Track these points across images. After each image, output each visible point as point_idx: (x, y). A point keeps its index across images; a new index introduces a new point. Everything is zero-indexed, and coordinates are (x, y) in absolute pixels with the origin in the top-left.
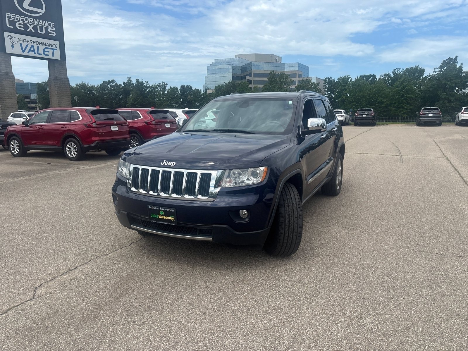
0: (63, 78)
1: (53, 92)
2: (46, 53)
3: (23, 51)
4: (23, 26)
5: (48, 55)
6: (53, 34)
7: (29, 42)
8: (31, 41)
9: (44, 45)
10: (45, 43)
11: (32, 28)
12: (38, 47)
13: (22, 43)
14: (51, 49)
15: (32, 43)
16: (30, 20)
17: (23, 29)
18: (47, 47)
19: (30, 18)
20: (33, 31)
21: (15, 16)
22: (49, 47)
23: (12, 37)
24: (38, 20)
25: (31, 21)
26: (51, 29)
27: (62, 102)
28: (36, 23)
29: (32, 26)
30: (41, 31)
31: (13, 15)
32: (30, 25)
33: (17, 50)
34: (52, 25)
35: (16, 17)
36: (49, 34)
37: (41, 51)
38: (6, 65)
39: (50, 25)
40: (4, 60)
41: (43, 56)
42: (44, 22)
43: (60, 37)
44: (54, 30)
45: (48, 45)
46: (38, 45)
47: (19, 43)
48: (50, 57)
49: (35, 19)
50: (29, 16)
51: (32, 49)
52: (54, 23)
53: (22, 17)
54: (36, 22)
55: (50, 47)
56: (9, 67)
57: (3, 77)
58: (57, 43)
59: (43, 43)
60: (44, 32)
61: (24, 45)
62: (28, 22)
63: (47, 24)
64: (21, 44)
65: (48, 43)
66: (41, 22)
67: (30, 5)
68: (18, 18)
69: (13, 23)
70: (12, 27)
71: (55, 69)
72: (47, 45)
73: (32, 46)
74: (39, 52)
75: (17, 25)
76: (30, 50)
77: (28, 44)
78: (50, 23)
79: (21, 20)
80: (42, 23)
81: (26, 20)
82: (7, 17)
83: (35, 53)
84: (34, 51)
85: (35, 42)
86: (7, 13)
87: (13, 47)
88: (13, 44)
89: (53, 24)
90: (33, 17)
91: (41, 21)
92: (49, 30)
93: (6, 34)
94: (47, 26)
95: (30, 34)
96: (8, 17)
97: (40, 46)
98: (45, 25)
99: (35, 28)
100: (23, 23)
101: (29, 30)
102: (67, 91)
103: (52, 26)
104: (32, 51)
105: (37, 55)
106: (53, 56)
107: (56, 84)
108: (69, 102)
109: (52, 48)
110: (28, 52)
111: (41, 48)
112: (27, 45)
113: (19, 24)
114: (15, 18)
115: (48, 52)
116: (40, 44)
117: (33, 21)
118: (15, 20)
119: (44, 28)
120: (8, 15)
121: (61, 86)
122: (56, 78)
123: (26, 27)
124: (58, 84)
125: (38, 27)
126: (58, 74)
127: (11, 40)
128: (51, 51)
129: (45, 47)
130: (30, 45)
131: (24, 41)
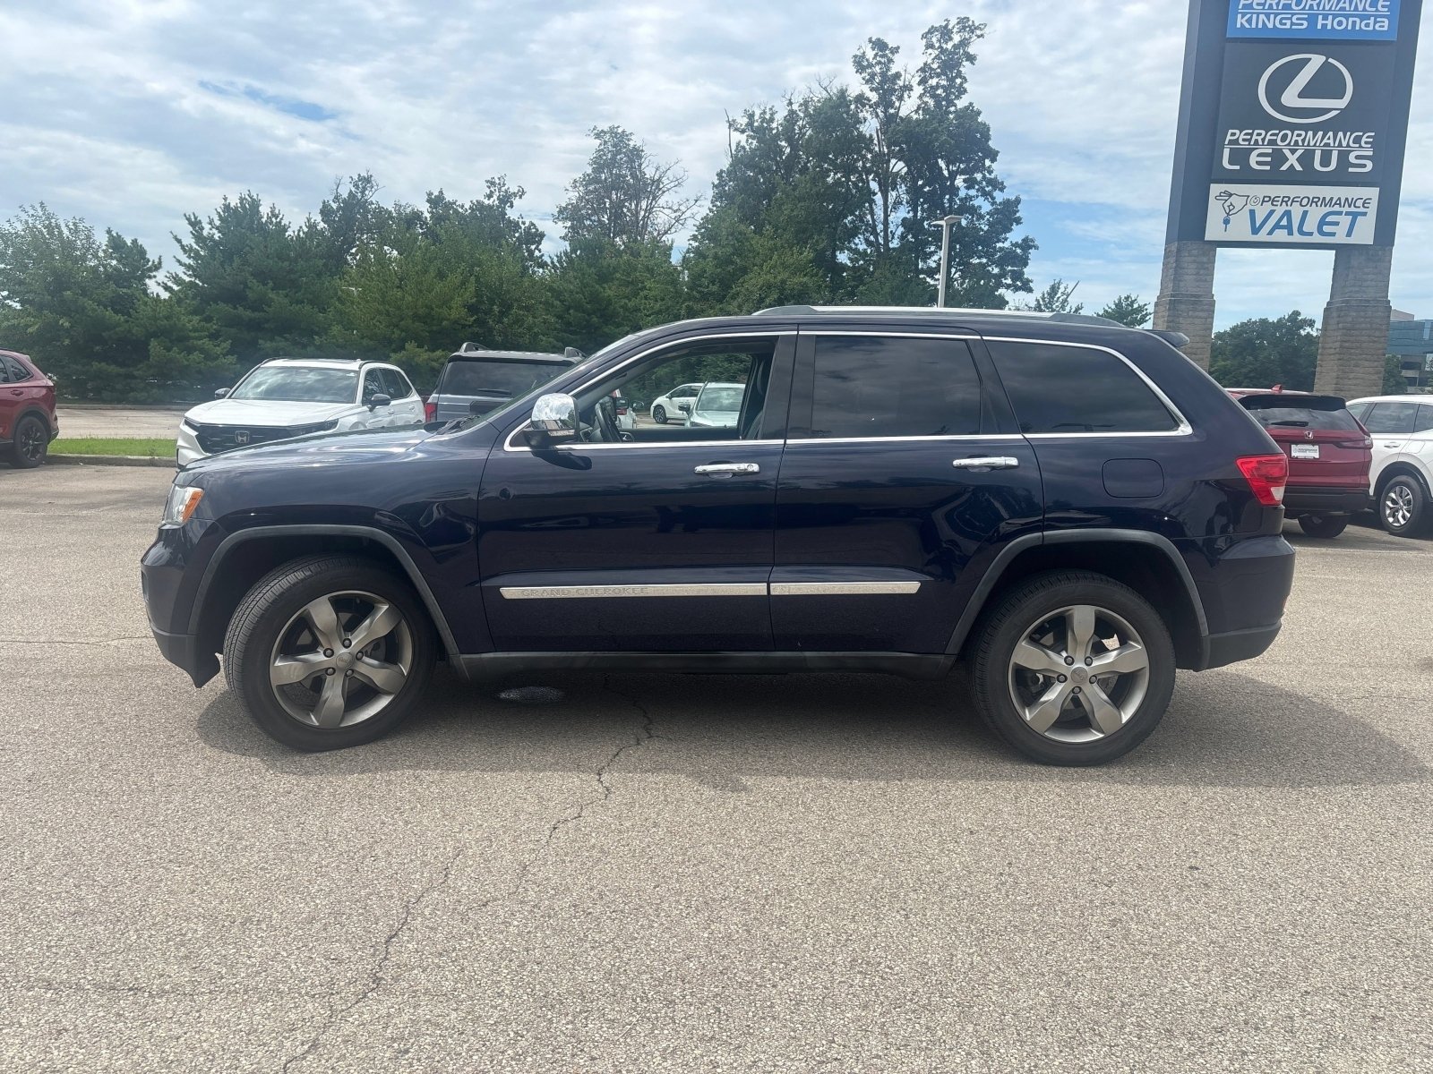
0: (1368, 301)
1: (1331, 345)
2: (1326, 229)
3: (1255, 231)
4: (1269, 159)
5: (1333, 234)
6: (1364, 166)
7: (1279, 203)
8: (1286, 199)
9: (1325, 206)
10: (1332, 199)
11: (1297, 159)
12: (1305, 213)
13: (1258, 208)
14: (1347, 214)
15: (1289, 203)
16: (1295, 138)
17: (1268, 168)
18: (1337, 208)
19: (1296, 132)
20: (1298, 168)
21: (1251, 134)
22: (1341, 209)
23: (1231, 195)
24: (1320, 133)
26: (1361, 154)
27: (1352, 376)
28: (1312, 144)
29: (1299, 153)
30: (1326, 161)
31: (1246, 134)
32: (1293, 152)
33: (1241, 230)
34: (1364, 139)
35: (1255, 137)
36: (1351, 170)
37: (1311, 225)
38: (1198, 274)
39: (1357, 140)
40: (1194, 262)
41: (1317, 238)
42: (1341, 134)
43: (1387, 174)
44: (1371, 153)
45: (1340, 204)
46: (1305, 209)
47: (1249, 207)
48: (1341, 238)
49: (1310, 133)
50: (1293, 127)
51: (1284, 222)
52: (1373, 134)
53: (1272, 135)
54: (1314, 140)
55: (1346, 209)
56: (1206, 281)
57: (1183, 307)
58: (1373, 193)
59: (1324, 198)
60: (1333, 166)
61: (1261, 213)
62: (1289, 144)
63: (1345, 139)
64: (1252, 213)
65: (1339, 199)
66: (1329, 139)
67: (1301, 95)
68: (1260, 138)
69: (1240, 156)
70: (1238, 167)
71: (1347, 275)
72: (1336, 204)
73: (1288, 214)
74: (1305, 229)
75: (1253, 159)
76: (1277, 226)
77: (1274, 208)
78: (1361, 134)
79: (1266, 143)
80: (1331, 141)
81: (1284, 138)
82: (1226, 143)
83: (1291, 233)
84: (1289, 228)
85: (1299, 200)
86: (1231, 131)
87: (1226, 222)
88: (1228, 214)
90: (1306, 128)
91: (1331, 134)
92: (1352, 158)
93: (1215, 189)
94: (1348, 146)
95: (1291, 178)
96: (1231, 142)
97: (1312, 209)
98: (1340, 145)
99: (1306, 158)
100: (1270, 151)
101: (1284, 168)
102: (1376, 339)
103: (1366, 143)
104: (1283, 227)
105: (1297, 238)
106: (1349, 234)
107: (1339, 319)
108: (1373, 377)
109: (1353, 209)
110: (1270, 233)
111: (1316, 213)
112: (1272, 212)
113: (1259, 155)
114: (1249, 140)
115: (1337, 224)
116: (1314, 204)
117: (1303, 141)
118: (1249, 144)
119: (1335, 155)
120: (1233, 134)
121: (1357, 326)
122: (1347, 301)
123: (1278, 157)
124: (1350, 319)
125: (1318, 154)
126: (1357, 289)
127: (1228, 203)
128: (1345, 221)
129: (1328, 209)
130: (1280, 210)
131: (1263, 201)
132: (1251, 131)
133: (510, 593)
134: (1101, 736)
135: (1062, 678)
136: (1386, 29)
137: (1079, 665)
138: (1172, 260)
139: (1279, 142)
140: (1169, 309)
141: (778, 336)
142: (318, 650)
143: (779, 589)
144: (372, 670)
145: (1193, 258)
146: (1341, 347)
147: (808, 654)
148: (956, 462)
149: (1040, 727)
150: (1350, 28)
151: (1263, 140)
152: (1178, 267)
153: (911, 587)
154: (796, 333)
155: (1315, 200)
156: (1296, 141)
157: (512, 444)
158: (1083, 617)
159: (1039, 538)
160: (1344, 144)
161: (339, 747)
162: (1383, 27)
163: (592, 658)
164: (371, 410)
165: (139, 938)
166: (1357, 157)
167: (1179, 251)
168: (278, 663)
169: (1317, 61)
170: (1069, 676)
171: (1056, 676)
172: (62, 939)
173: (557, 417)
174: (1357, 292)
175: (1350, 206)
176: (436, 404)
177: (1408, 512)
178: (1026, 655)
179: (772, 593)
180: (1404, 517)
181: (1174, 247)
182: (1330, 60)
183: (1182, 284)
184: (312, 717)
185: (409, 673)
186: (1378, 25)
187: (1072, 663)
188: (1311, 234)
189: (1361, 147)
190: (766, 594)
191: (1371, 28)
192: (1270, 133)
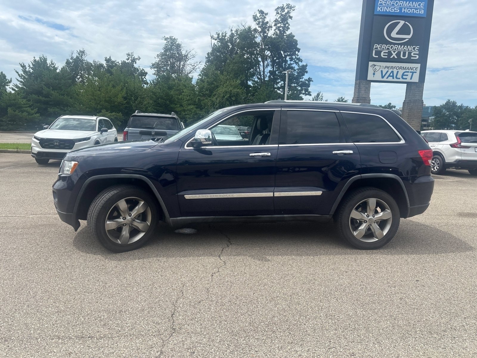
0: (417, 100)
1: (405, 114)
2: (404, 77)
3: (383, 77)
4: (387, 54)
5: (406, 79)
6: (416, 57)
7: (390, 68)
8: (392, 67)
9: (404, 70)
10: (406, 67)
11: (392, 54)
12: (398, 72)
14: (411, 72)
15: (393, 68)
16: (395, 47)
17: (386, 57)
19: (395, 46)
20: (396, 57)
21: (382, 46)
23: (375, 66)
24: (403, 46)
29: (396, 52)
30: (404, 55)
31: (380, 46)
32: (394, 52)
33: (378, 77)
34: (416, 48)
35: (383, 47)
36: (412, 58)
37: (399, 76)
38: (365, 91)
39: (414, 49)
40: (364, 87)
41: (401, 80)
42: (409, 46)
43: (423, 60)
44: (418, 53)
46: (398, 70)
47: (381, 69)
48: (408, 80)
49: (400, 46)
50: (394, 44)
51: (391, 75)
52: (419, 47)
54: (401, 48)
55: (410, 71)
56: (368, 93)
57: (361, 101)
58: (418, 66)
59: (404, 67)
60: (406, 57)
61: (384, 72)
62: (393, 50)
63: (410, 48)
64: (382, 71)
65: (408, 67)
66: (405, 48)
67: (397, 34)
69: (378, 53)
70: (377, 57)
72: (407, 69)
73: (392, 72)
74: (398, 77)
75: (382, 54)
76: (389, 76)
77: (388, 70)
79: (386, 49)
80: (406, 49)
81: (391, 48)
82: (374, 48)
83: (393, 78)
84: (393, 76)
85: (396, 67)
87: (374, 74)
88: (374, 72)
90: (398, 44)
91: (406, 46)
92: (412, 54)
93: (371, 63)
94: (411, 50)
95: (394, 61)
96: (376, 48)
97: (400, 70)
98: (409, 50)
99: (398, 54)
100: (387, 52)
101: (392, 57)
102: (419, 112)
103: (417, 49)
104: (391, 76)
105: (395, 80)
106: (411, 79)
107: (408, 106)
108: (418, 124)
109: (412, 71)
110: (387, 78)
111: (401, 72)
112: (388, 71)
113: (384, 53)
114: (381, 48)
115: (407, 75)
117: (397, 48)
118: (381, 49)
119: (407, 53)
120: (376, 46)
121: (413, 108)
122: (410, 100)
123: (390, 54)
124: (411, 106)
125: (402, 53)
126: (413, 96)
127: (374, 68)
128: (410, 74)
129: (405, 71)
130: (390, 71)
131: (385, 68)
132: (381, 45)
133: (187, 197)
134: (377, 240)
135: (365, 222)
136: (423, 13)
137: (371, 217)
138: (357, 86)
139: (390, 49)
141: (275, 110)
142: (120, 217)
143: (277, 194)
144: (138, 224)
145: (364, 86)
146: (408, 115)
147: (285, 216)
148: (334, 152)
149: (359, 238)
150: (412, 12)
151: (385, 48)
152: (359, 88)
153: (319, 193)
154: (280, 109)
155: (401, 68)
156: (395, 49)
157: (187, 146)
158: (372, 202)
159: (360, 176)
160: (410, 50)
161: (128, 251)
162: (422, 12)
163: (214, 218)
164: (101, 134)
165: (85, 319)
166: (414, 54)
167: (359, 83)
168: (108, 222)
169: (402, 23)
170: (368, 221)
171: (363, 221)
172: (56, 321)
173: (205, 137)
174: (413, 97)
175: (411, 70)
176: (128, 132)
177: (438, 167)
178: (355, 214)
179: (275, 196)
180: (437, 168)
181: (358, 82)
182: (406, 22)
183: (361, 94)
184: (119, 240)
185: (150, 225)
186: (420, 12)
187: (369, 217)
188: (399, 78)
189: (415, 51)
190: (273, 196)
191: (418, 13)
192: (387, 46)
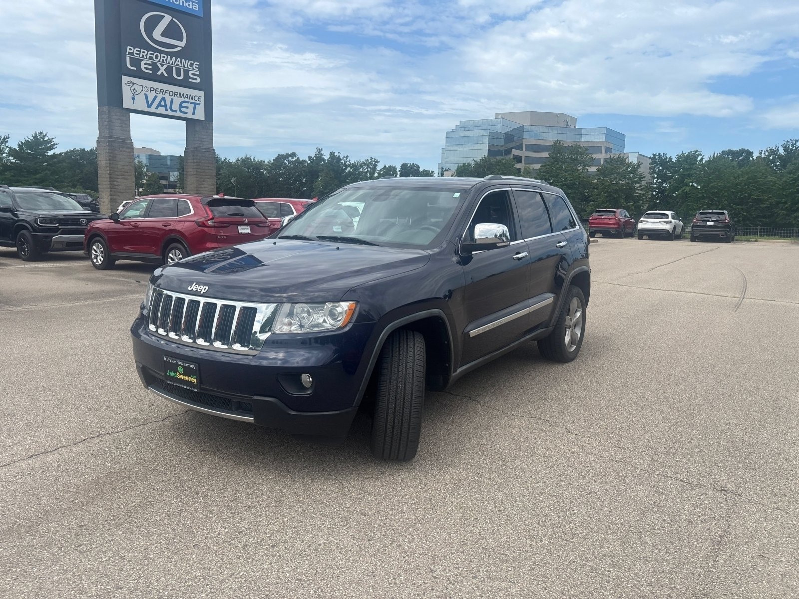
0: (205, 149)
1: (190, 170)
2: (183, 109)
3: (149, 106)
4: (151, 67)
5: (186, 113)
6: (196, 79)
7: (159, 92)
8: (162, 91)
9: (181, 97)
10: (183, 94)
11: (165, 70)
12: (172, 100)
13: (148, 93)
14: (192, 103)
15: (164, 93)
16: (162, 58)
17: (151, 72)
18: (186, 99)
19: (162, 55)
20: (166, 75)
21: (140, 51)
22: (188, 100)
23: (134, 84)
24: (174, 58)
25: (163, 60)
26: (194, 72)
27: (203, 186)
28: (171, 63)
29: (165, 66)
30: (178, 74)
31: (137, 51)
32: (162, 65)
33: (141, 105)
34: (194, 66)
35: (142, 54)
36: (190, 80)
37: (176, 107)
38: (122, 126)
39: (192, 65)
40: (119, 119)
41: (179, 114)
42: (183, 60)
43: (206, 85)
44: (198, 73)
45: (188, 97)
46: (173, 97)
47: (143, 92)
48: (190, 116)
49: (169, 57)
50: (161, 52)
51: (163, 103)
52: (198, 63)
53: (150, 54)
54: (172, 61)
55: (190, 100)
56: (126, 130)
57: (118, 145)
58: (202, 94)
59: (180, 93)
60: (182, 77)
61: (151, 95)
62: (159, 61)
63: (187, 64)
64: (146, 95)
65: (187, 95)
66: (178, 62)
67: (163, 35)
68: (145, 54)
69: (136, 62)
70: (135, 69)
71: (195, 135)
72: (185, 97)
73: (163, 99)
74: (173, 108)
75: (143, 66)
76: (159, 105)
77: (156, 95)
78: (193, 62)
79: (148, 58)
80: (179, 63)
81: (157, 57)
82: (127, 53)
84: (165, 106)
85: (168, 92)
86: (129, 47)
87: (133, 99)
88: (134, 94)
89: (196, 65)
90: (167, 53)
91: (179, 59)
92: (190, 73)
93: (125, 79)
94: (188, 67)
95: (161, 79)
96: (130, 54)
97: (175, 98)
98: (184, 66)
99: (169, 70)
100: (151, 63)
101: (159, 73)
102: (211, 168)
104: (162, 106)
105: (169, 113)
106: (193, 114)
107: (194, 157)
108: (213, 187)
109: (193, 101)
110: (157, 108)
111: (177, 101)
112: (156, 97)
113: (145, 64)
114: (139, 54)
115: (187, 108)
116: (176, 96)
117: (166, 60)
118: (139, 57)
119: (182, 71)
120: (130, 49)
121: (202, 161)
122: (196, 148)
123: (155, 68)
124: (199, 157)
125: (174, 69)
126: (200, 142)
127: (132, 88)
128: (191, 106)
129: (182, 99)
130: (160, 96)
131: (151, 90)
138: (104, 116)
139: (154, 58)
140: (109, 146)
145: (118, 117)
146: (197, 171)
152: (110, 122)
155: (176, 94)
160: (186, 66)
166: (193, 74)
167: (109, 112)
169: (167, 19)
175: (192, 99)
181: (106, 109)
182: (174, 19)
183: (114, 132)
186: (194, 7)
188: (176, 111)
189: (193, 69)
191: (191, 7)
192: (149, 52)
